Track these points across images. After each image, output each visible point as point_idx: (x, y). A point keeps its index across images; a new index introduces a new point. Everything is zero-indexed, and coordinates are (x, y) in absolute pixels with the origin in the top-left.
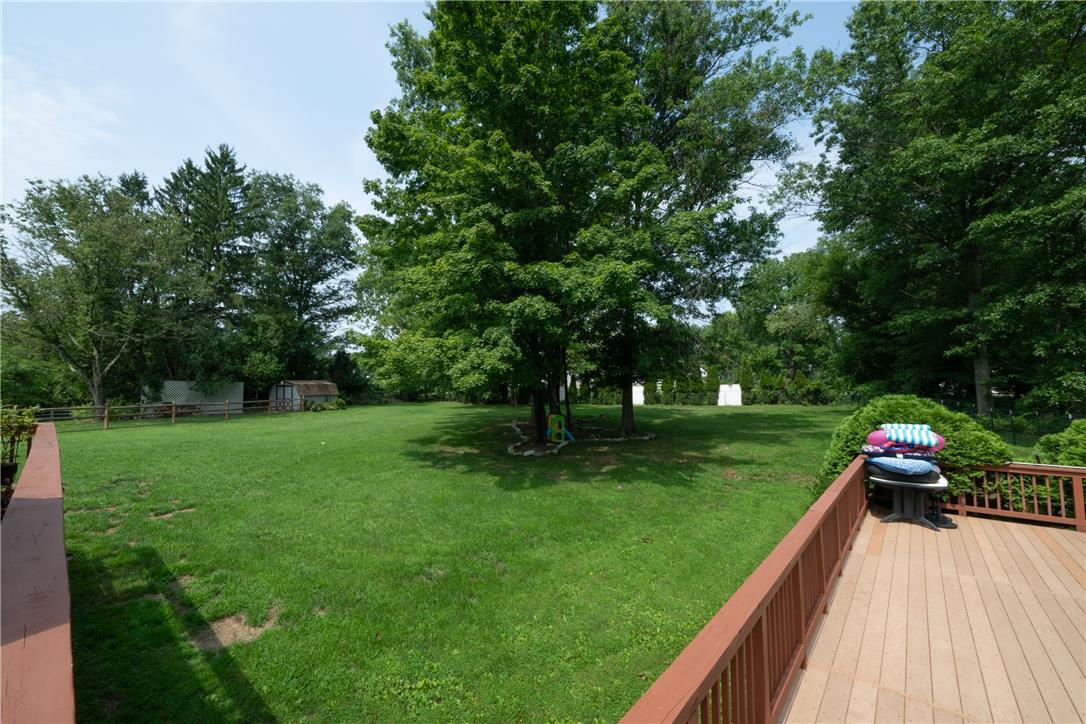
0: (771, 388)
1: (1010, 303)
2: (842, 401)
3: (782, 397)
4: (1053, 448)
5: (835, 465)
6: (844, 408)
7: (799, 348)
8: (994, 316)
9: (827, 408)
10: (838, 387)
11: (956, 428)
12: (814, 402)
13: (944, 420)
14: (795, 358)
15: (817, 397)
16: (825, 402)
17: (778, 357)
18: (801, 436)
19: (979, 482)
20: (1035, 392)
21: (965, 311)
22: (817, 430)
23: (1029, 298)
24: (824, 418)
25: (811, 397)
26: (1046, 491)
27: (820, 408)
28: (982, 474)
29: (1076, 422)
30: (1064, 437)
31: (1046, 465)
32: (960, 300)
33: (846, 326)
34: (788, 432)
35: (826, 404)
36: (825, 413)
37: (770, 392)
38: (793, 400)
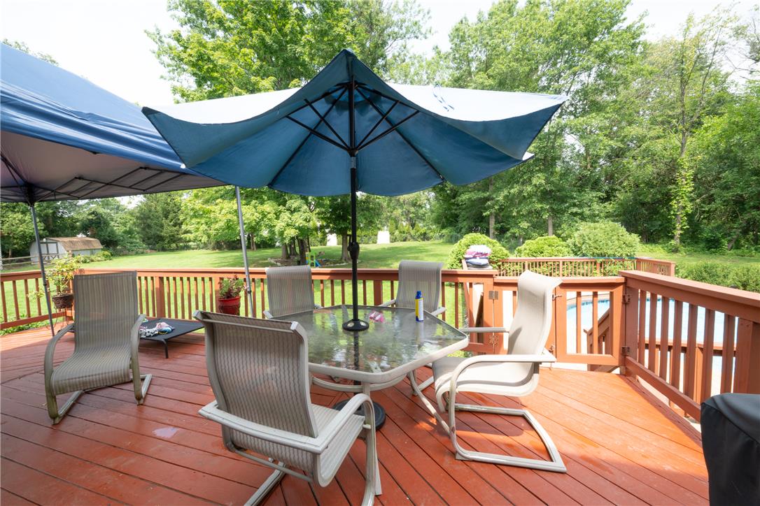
0: (404, 232)
1: (506, 192)
2: (436, 238)
3: (409, 238)
4: (520, 252)
5: (452, 265)
6: (437, 242)
7: (412, 209)
8: (501, 198)
9: (429, 242)
10: (433, 231)
11: (494, 246)
12: (423, 240)
13: (490, 243)
14: (411, 215)
15: (425, 237)
16: (428, 239)
17: (402, 215)
18: (427, 256)
19: (499, 266)
20: (512, 231)
21: (488, 193)
22: (432, 253)
23: (512, 191)
24: (431, 247)
25: (422, 237)
26: (518, 267)
27: (426, 242)
28: (500, 263)
29: (526, 241)
30: (522, 248)
31: (518, 258)
32: (486, 189)
33: (436, 198)
34: (420, 255)
35: (428, 240)
36: (431, 245)
37: (403, 235)
38: (414, 239)
